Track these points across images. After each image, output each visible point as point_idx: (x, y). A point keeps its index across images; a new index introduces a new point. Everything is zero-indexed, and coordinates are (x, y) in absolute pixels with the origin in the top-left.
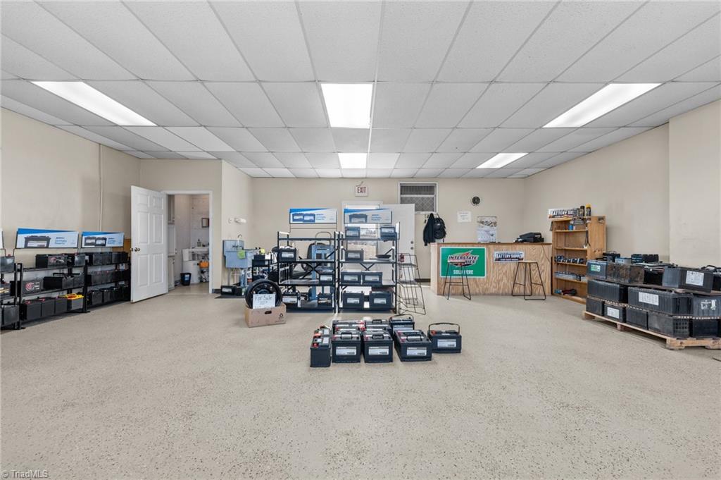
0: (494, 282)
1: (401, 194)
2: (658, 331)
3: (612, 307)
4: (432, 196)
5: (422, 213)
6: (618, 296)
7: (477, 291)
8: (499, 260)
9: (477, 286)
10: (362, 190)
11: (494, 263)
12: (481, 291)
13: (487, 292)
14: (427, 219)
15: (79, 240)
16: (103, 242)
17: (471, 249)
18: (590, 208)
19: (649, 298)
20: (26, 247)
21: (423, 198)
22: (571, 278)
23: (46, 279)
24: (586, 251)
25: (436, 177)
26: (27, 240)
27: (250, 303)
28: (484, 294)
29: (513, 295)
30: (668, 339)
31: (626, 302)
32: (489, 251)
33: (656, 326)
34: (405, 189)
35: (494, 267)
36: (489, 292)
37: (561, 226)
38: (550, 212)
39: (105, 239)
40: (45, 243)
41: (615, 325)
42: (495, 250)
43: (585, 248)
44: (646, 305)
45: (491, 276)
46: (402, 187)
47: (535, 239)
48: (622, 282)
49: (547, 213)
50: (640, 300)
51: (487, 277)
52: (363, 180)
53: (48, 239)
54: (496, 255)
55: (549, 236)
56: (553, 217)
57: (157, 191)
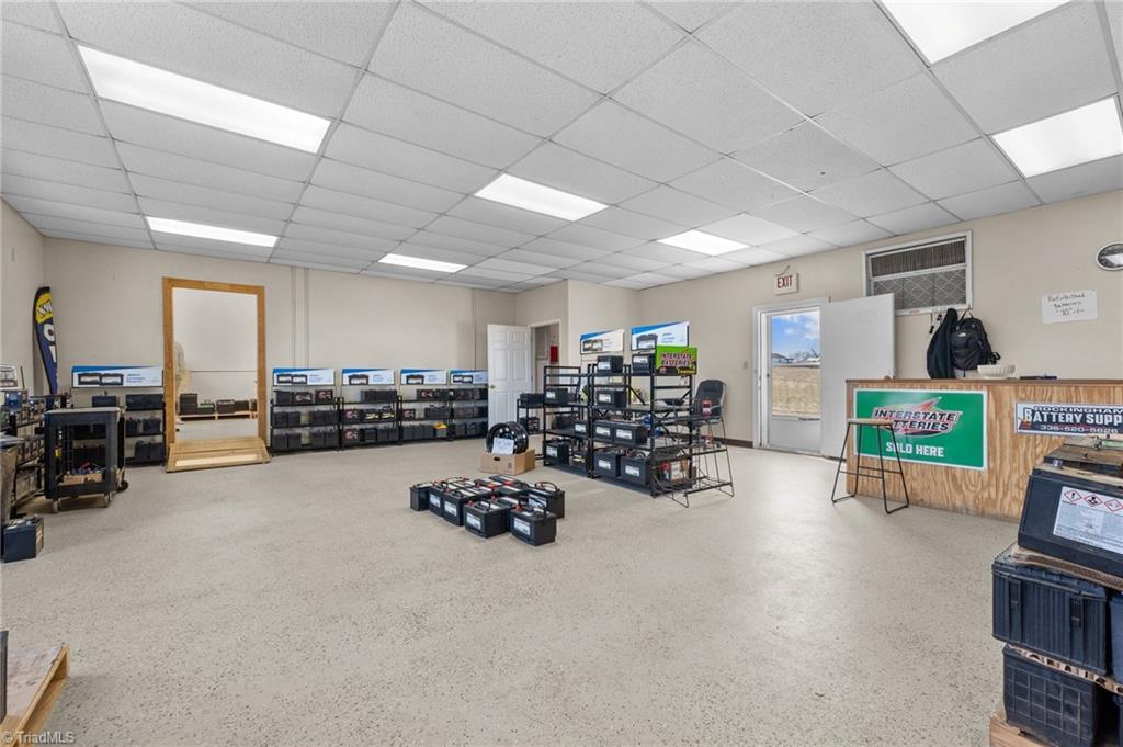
0: (1018, 486)
1: (870, 275)
4: (959, 267)
5: (922, 310)
7: (959, 503)
8: (1035, 426)
9: (959, 489)
10: (786, 281)
11: (1014, 436)
12: (971, 504)
13: (989, 510)
14: (937, 325)
15: (448, 379)
16: (469, 379)
17: (940, 394)
20: (408, 383)
21: (934, 276)
23: (426, 409)
25: (961, 222)
26: (408, 378)
27: (490, 444)
28: (982, 514)
32: (998, 401)
34: (880, 264)
35: (1015, 447)
36: (997, 510)
39: (471, 376)
40: (420, 381)
42: (1022, 400)
45: (1007, 469)
46: (871, 260)
51: (990, 471)
52: (788, 264)
53: (422, 377)
54: (1022, 411)
57: (520, 325)
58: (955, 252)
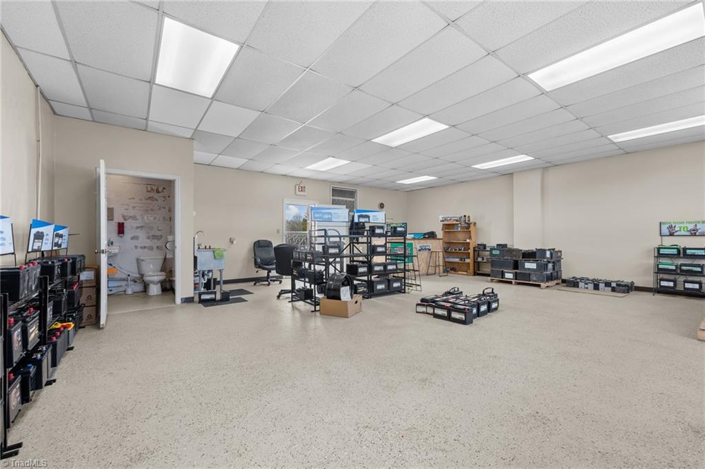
1: (333, 196)
2: (535, 281)
3: (508, 272)
4: (353, 200)
6: (512, 266)
8: (420, 250)
10: (302, 189)
18: (469, 217)
19: (530, 265)
21: (346, 201)
22: (457, 260)
24: (469, 243)
25: (357, 185)
29: (427, 275)
30: (542, 284)
31: (517, 269)
32: (415, 244)
33: (535, 279)
34: (336, 192)
37: (448, 227)
38: (441, 219)
39: (62, 236)
41: (511, 283)
42: (418, 244)
43: (468, 241)
44: (529, 269)
46: (333, 189)
47: (432, 235)
48: (514, 259)
49: (439, 218)
50: (526, 267)
52: (301, 180)
54: (418, 247)
55: (440, 234)
56: (443, 221)
58: (352, 194)
